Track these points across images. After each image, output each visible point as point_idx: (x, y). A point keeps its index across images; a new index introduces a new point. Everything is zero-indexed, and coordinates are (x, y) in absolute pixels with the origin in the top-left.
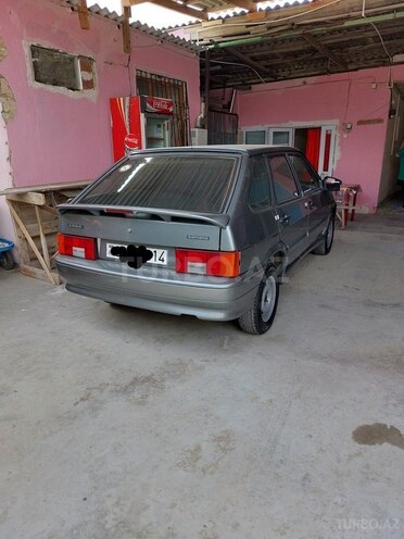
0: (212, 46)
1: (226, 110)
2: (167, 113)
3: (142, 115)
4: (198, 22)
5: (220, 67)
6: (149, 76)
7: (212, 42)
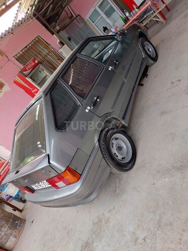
0: (34, 7)
1: (73, 18)
2: (36, 65)
3: (27, 78)
4: (20, 4)
5: (52, 6)
6: (21, 53)
7: (32, 6)
